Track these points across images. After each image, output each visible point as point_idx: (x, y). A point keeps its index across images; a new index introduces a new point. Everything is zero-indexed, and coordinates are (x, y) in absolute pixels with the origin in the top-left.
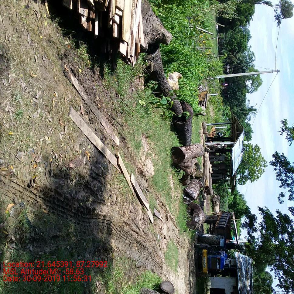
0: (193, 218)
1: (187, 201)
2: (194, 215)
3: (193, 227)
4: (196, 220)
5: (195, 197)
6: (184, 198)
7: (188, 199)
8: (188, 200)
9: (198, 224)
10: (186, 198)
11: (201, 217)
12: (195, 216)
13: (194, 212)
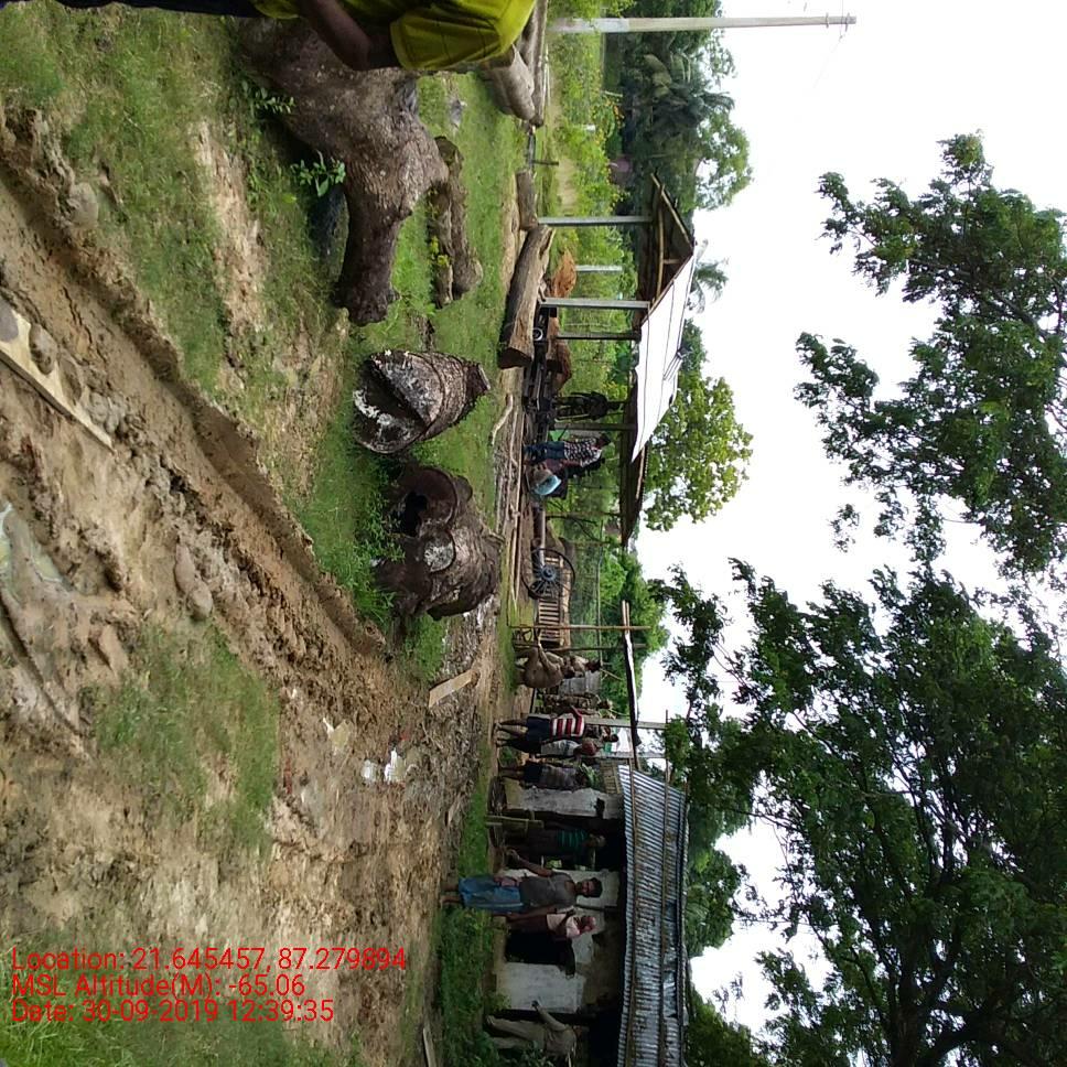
0: (415, 548)
1: (379, 434)
2: (421, 533)
3: (415, 596)
4: (430, 558)
5: (427, 409)
6: (360, 416)
7: (386, 421)
8: (386, 431)
9: (445, 581)
10: (372, 412)
11: (464, 547)
12: (429, 539)
13: (421, 513)
